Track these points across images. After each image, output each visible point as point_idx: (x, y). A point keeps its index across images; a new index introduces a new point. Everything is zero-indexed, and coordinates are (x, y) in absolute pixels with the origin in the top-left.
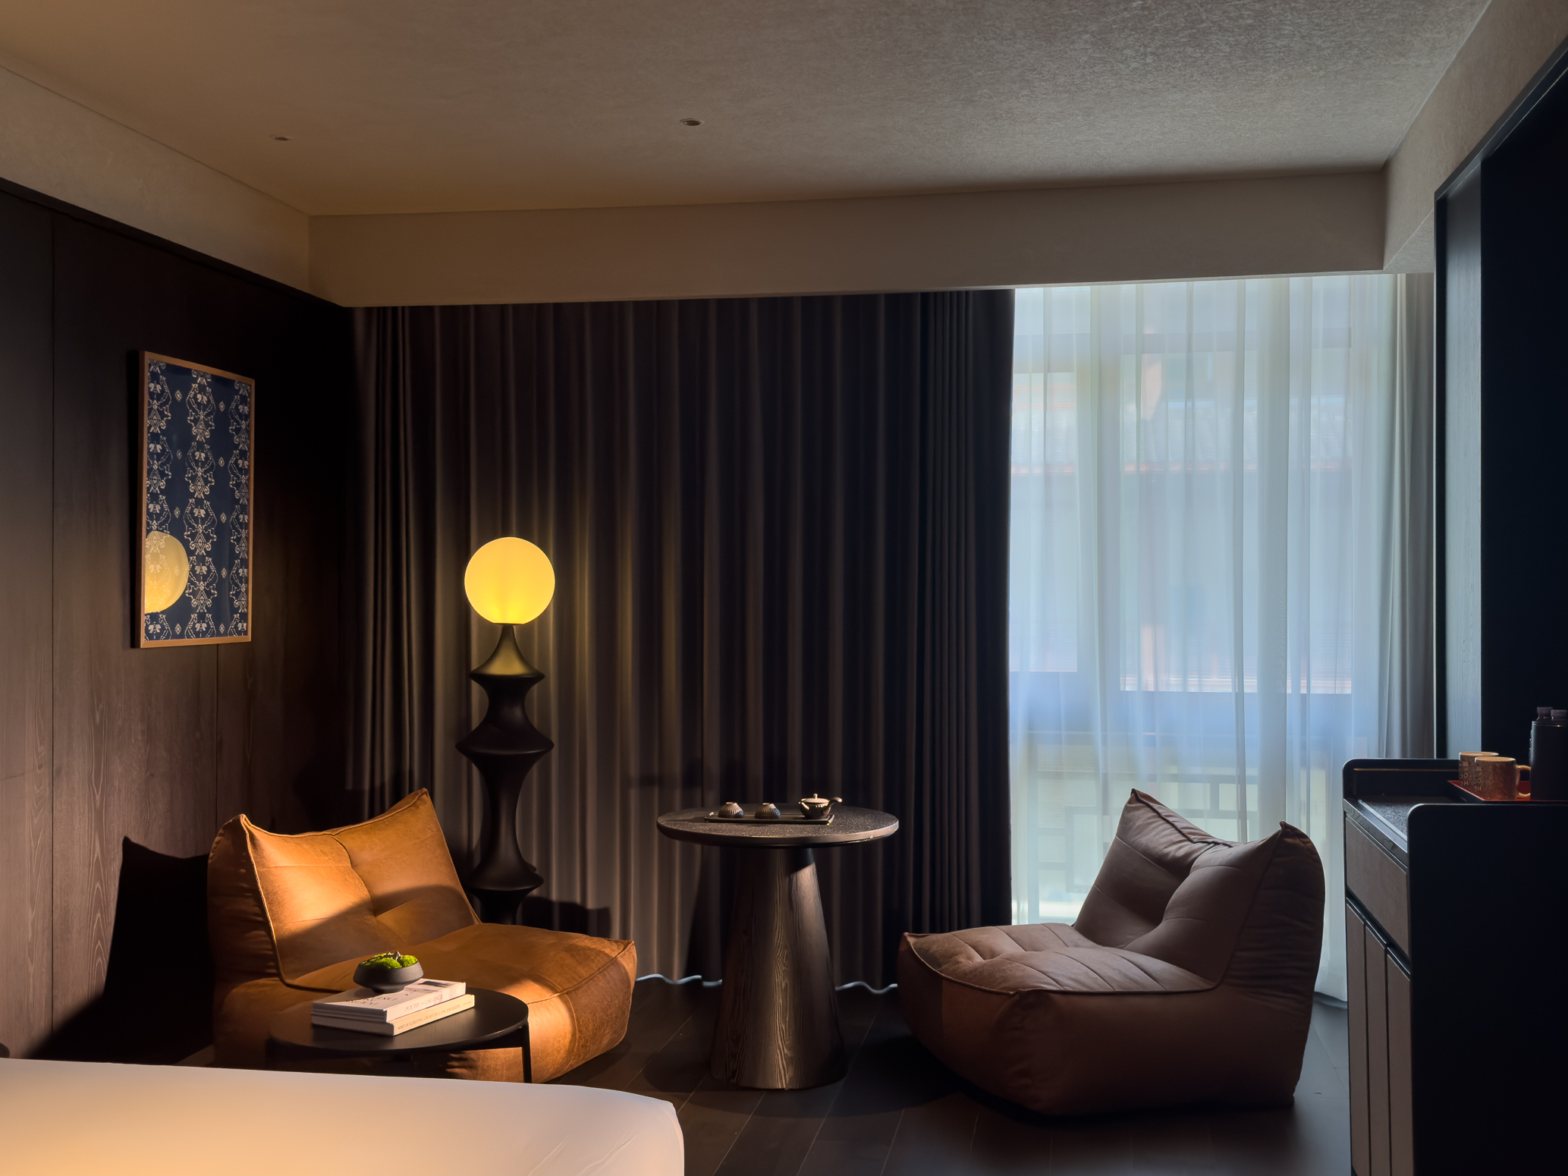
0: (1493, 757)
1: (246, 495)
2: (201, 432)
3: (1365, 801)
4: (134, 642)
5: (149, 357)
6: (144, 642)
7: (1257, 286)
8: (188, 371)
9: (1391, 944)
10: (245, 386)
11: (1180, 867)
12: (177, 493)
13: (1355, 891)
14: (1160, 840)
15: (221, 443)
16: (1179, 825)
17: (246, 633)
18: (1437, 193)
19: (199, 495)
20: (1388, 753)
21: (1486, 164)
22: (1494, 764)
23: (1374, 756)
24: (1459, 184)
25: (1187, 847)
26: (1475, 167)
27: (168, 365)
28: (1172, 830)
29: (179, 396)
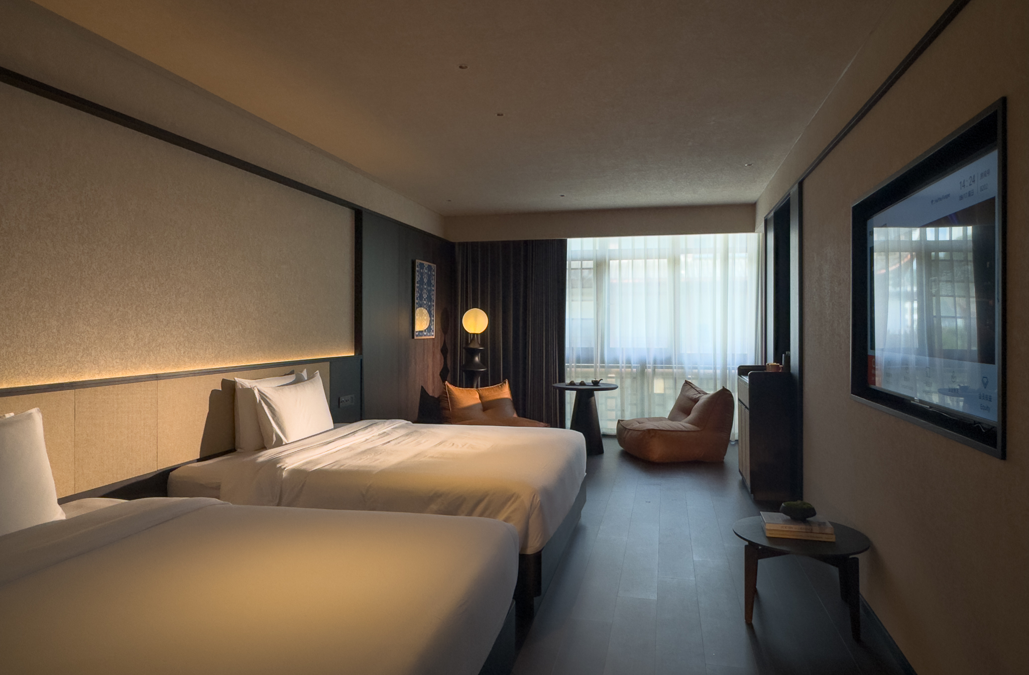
0: (775, 364)
1: (434, 297)
2: (425, 280)
3: (743, 375)
4: (413, 337)
5: (417, 261)
6: (415, 338)
7: (720, 237)
8: (423, 264)
9: (746, 407)
10: (434, 266)
11: (696, 401)
12: (421, 297)
13: (741, 399)
14: (692, 394)
15: (429, 284)
16: (697, 390)
17: (433, 335)
18: (765, 217)
19: (425, 298)
20: (755, 364)
21: (775, 213)
22: (775, 365)
23: (754, 365)
24: (769, 216)
25: (699, 395)
26: (772, 214)
27: (420, 263)
28: (695, 391)
29: (422, 271)
